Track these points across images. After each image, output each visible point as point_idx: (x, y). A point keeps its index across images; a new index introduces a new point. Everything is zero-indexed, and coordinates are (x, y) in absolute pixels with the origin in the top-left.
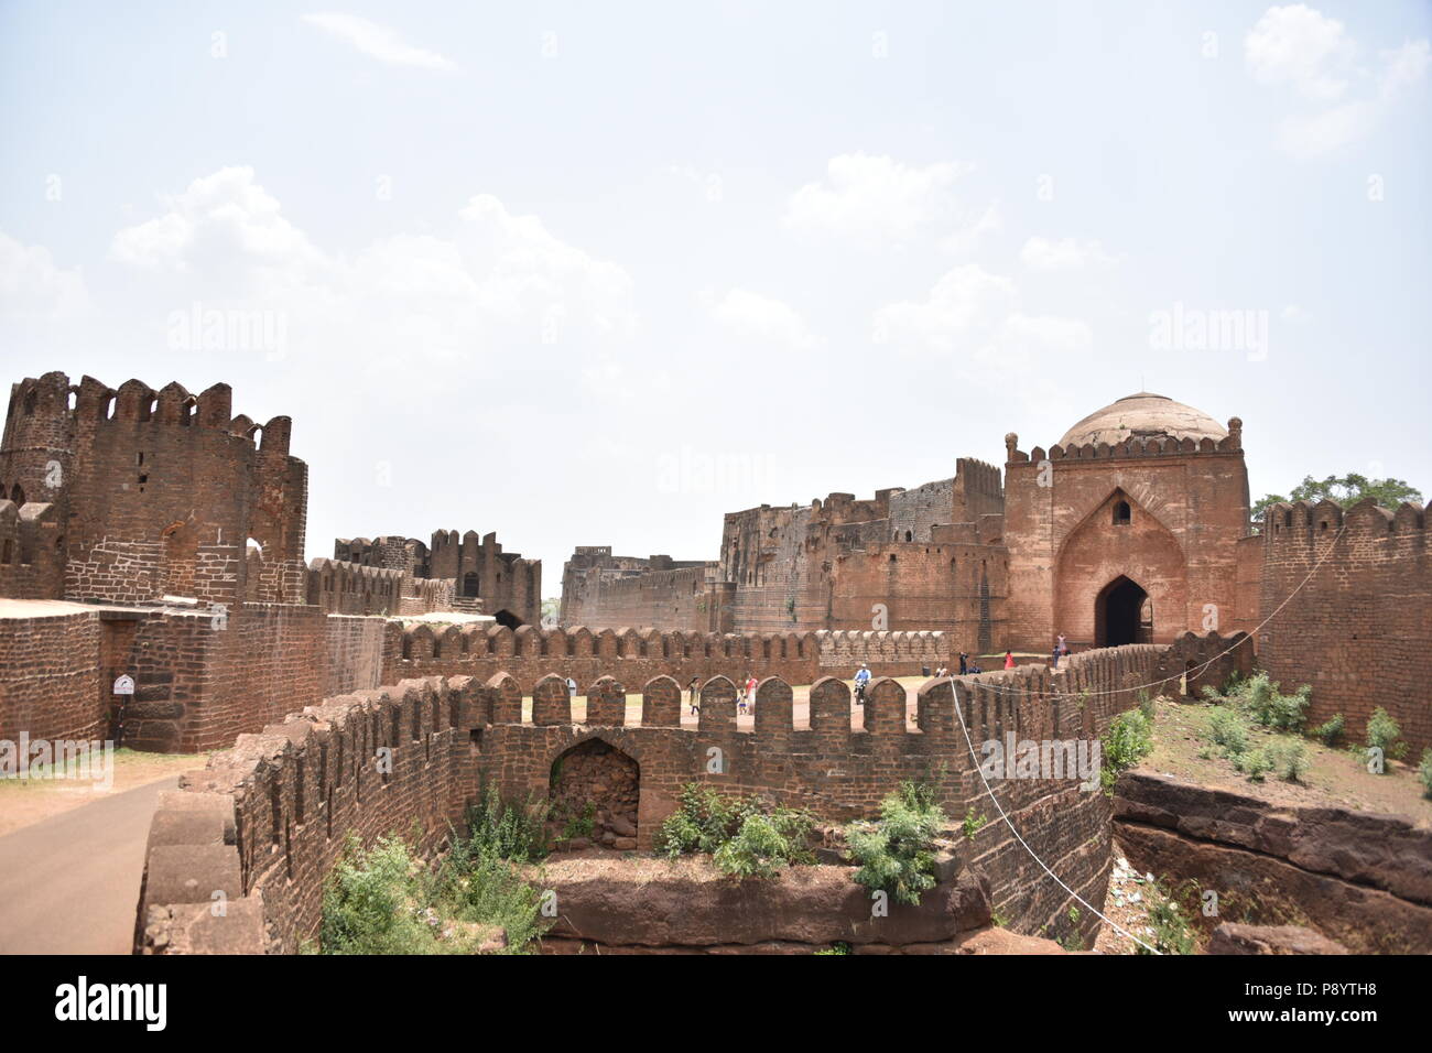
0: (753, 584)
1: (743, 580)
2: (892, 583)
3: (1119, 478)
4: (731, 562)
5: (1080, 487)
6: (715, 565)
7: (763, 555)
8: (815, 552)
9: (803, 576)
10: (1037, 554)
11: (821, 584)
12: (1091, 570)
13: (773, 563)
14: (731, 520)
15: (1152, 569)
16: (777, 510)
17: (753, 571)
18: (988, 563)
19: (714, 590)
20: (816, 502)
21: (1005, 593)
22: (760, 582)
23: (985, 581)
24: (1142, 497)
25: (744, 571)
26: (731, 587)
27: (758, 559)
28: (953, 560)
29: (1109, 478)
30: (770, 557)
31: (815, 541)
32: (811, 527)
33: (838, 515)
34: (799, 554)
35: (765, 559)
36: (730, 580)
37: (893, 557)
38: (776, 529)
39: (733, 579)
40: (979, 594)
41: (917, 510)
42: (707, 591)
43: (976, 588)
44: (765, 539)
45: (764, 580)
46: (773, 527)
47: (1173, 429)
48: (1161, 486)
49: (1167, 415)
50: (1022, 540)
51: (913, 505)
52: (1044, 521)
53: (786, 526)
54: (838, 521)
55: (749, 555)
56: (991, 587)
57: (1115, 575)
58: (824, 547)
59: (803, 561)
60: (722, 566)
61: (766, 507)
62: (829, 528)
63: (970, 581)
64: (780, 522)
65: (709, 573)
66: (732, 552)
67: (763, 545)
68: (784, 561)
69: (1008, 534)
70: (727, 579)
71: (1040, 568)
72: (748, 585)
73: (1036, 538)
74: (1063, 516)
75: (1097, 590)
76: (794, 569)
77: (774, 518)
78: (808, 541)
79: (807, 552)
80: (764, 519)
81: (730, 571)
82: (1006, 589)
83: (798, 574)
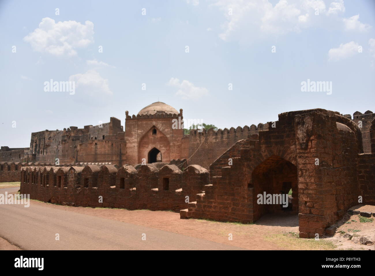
0: (42, 154)
1: (39, 153)
2: (96, 150)
3: (154, 123)
4: (34, 148)
5: (144, 125)
6: (28, 149)
7: (46, 145)
8: (65, 144)
9: (61, 151)
10: (134, 142)
11: (67, 153)
12: (147, 146)
13: (50, 148)
14: (34, 135)
15: (162, 146)
16: (51, 132)
17: (42, 150)
18: (121, 145)
19: (28, 157)
20: (65, 129)
21: (125, 153)
22: (45, 154)
23: (120, 150)
24: (160, 128)
25: (39, 150)
26: (34, 156)
27: (44, 146)
28: (112, 144)
29: (152, 123)
30: (49, 146)
31: (65, 141)
32: (63, 136)
33: (73, 133)
34: (59, 144)
35: (47, 146)
36: (34, 153)
37: (96, 144)
38: (51, 137)
39: (35, 153)
40: (119, 153)
41: (99, 131)
42: (26, 157)
43: (118, 152)
44: (47, 141)
45: (46, 153)
46: (49, 136)
47: (166, 111)
48: (164, 125)
49: (165, 108)
50: (130, 139)
51: (97, 130)
52: (135, 134)
53: (54, 136)
54: (73, 135)
55: (41, 146)
56: (122, 151)
57: (153, 148)
58: (68, 142)
59: (61, 146)
60: (31, 149)
61: (47, 131)
62: (69, 137)
63: (117, 149)
64: (52, 135)
65: (25, 151)
66: (34, 144)
67: (46, 142)
68: (54, 146)
69: (126, 137)
70: (32, 153)
71: (134, 146)
72: (40, 154)
73: (133, 138)
74: (140, 133)
75: (148, 151)
76: (57, 149)
77: (50, 134)
78: (62, 141)
79: (62, 144)
80: (46, 135)
81: (34, 150)
82: (125, 152)
83: (59, 150)
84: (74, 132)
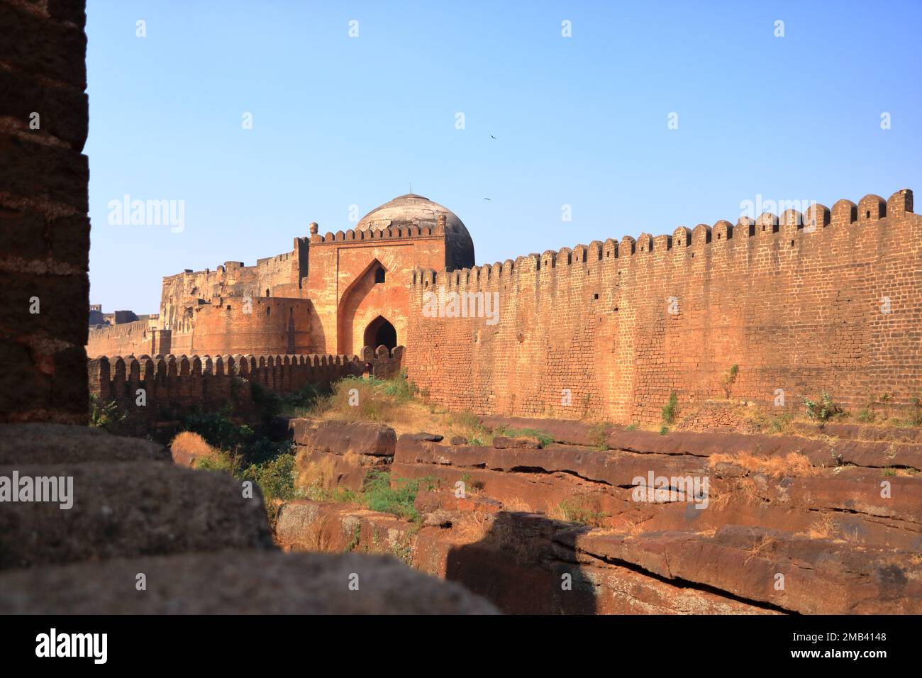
0: (181, 331)
1: (176, 328)
2: (229, 324)
3: (376, 253)
4: (168, 314)
5: (354, 259)
6: (156, 317)
7: (187, 309)
10: (328, 303)
12: (362, 313)
14: (167, 282)
15: (397, 311)
16: (196, 273)
17: (181, 321)
18: (294, 309)
19: (155, 337)
20: (219, 268)
21: (309, 331)
22: (185, 329)
23: (292, 321)
24: (389, 264)
25: (176, 321)
26: (167, 334)
28: (269, 308)
29: (370, 253)
33: (231, 278)
35: (188, 311)
37: (229, 307)
39: (169, 327)
40: (287, 330)
42: (150, 337)
43: (285, 325)
44: (189, 297)
45: (189, 327)
46: (193, 287)
48: (400, 258)
50: (319, 294)
51: (270, 271)
52: (332, 281)
53: (201, 286)
55: (179, 309)
56: (297, 325)
57: (376, 316)
60: (162, 317)
61: (187, 272)
63: (281, 321)
64: (198, 283)
65: (151, 323)
66: (168, 306)
67: (186, 301)
69: (311, 290)
70: (164, 328)
71: (330, 313)
72: (178, 332)
73: (327, 292)
74: (344, 278)
75: (366, 326)
77: (194, 281)
81: (167, 321)
82: (309, 326)
84: (233, 276)
